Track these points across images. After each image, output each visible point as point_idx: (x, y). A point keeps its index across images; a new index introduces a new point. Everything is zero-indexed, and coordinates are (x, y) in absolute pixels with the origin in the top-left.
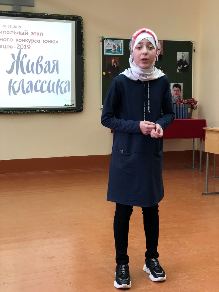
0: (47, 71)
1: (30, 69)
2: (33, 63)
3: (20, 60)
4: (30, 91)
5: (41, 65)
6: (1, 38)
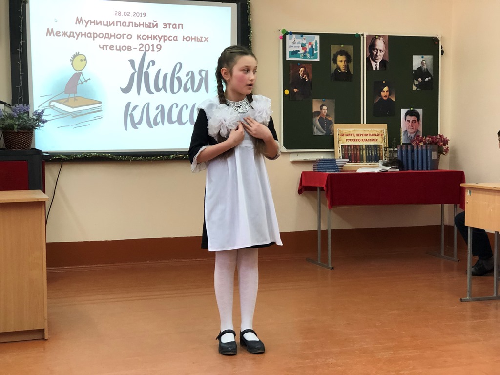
0: (188, 88)
1: (161, 85)
2: (165, 76)
3: (144, 70)
4: (161, 123)
5: (179, 79)
6: (113, 34)
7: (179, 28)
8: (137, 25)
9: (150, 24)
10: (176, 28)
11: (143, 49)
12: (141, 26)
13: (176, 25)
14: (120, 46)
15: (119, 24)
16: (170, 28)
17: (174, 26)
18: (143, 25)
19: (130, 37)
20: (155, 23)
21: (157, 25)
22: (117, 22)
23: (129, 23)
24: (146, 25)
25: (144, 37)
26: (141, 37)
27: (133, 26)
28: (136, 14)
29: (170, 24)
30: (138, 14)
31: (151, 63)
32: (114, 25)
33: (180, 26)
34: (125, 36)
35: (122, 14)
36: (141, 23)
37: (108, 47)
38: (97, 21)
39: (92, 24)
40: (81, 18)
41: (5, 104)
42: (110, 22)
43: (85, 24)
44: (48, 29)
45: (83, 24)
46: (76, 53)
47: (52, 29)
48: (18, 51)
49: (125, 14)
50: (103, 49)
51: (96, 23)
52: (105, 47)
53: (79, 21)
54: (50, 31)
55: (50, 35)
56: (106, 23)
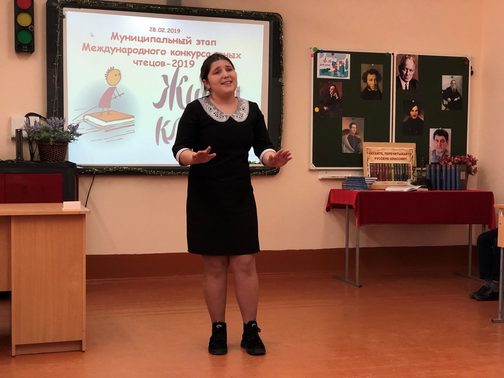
3: (177, 85)
6: (147, 50)
7: (212, 45)
8: (171, 41)
9: (184, 40)
10: (209, 44)
11: (176, 64)
12: (175, 42)
13: (209, 41)
14: (154, 62)
15: (153, 39)
16: (203, 44)
17: (207, 43)
18: (177, 41)
19: (164, 52)
20: (189, 40)
21: (190, 41)
22: (152, 38)
23: (164, 39)
24: (180, 41)
25: (178, 53)
26: (175, 53)
27: (167, 42)
28: (170, 31)
29: (203, 41)
30: (172, 31)
31: (184, 79)
32: (148, 41)
33: (214, 43)
34: (159, 52)
35: (157, 30)
36: (175, 39)
37: (142, 63)
38: (132, 36)
39: (128, 40)
40: (117, 33)
41: (40, 117)
42: (144, 37)
43: (120, 40)
44: (84, 44)
45: (118, 40)
46: (111, 68)
47: (88, 44)
48: (55, 65)
49: (160, 30)
50: (137, 65)
51: (131, 38)
52: (139, 63)
53: (114, 36)
54: (86, 46)
55: (86, 50)
56: (140, 39)
